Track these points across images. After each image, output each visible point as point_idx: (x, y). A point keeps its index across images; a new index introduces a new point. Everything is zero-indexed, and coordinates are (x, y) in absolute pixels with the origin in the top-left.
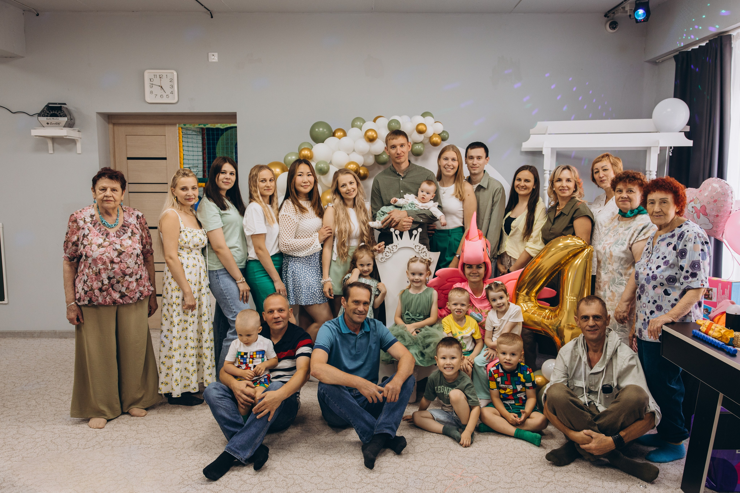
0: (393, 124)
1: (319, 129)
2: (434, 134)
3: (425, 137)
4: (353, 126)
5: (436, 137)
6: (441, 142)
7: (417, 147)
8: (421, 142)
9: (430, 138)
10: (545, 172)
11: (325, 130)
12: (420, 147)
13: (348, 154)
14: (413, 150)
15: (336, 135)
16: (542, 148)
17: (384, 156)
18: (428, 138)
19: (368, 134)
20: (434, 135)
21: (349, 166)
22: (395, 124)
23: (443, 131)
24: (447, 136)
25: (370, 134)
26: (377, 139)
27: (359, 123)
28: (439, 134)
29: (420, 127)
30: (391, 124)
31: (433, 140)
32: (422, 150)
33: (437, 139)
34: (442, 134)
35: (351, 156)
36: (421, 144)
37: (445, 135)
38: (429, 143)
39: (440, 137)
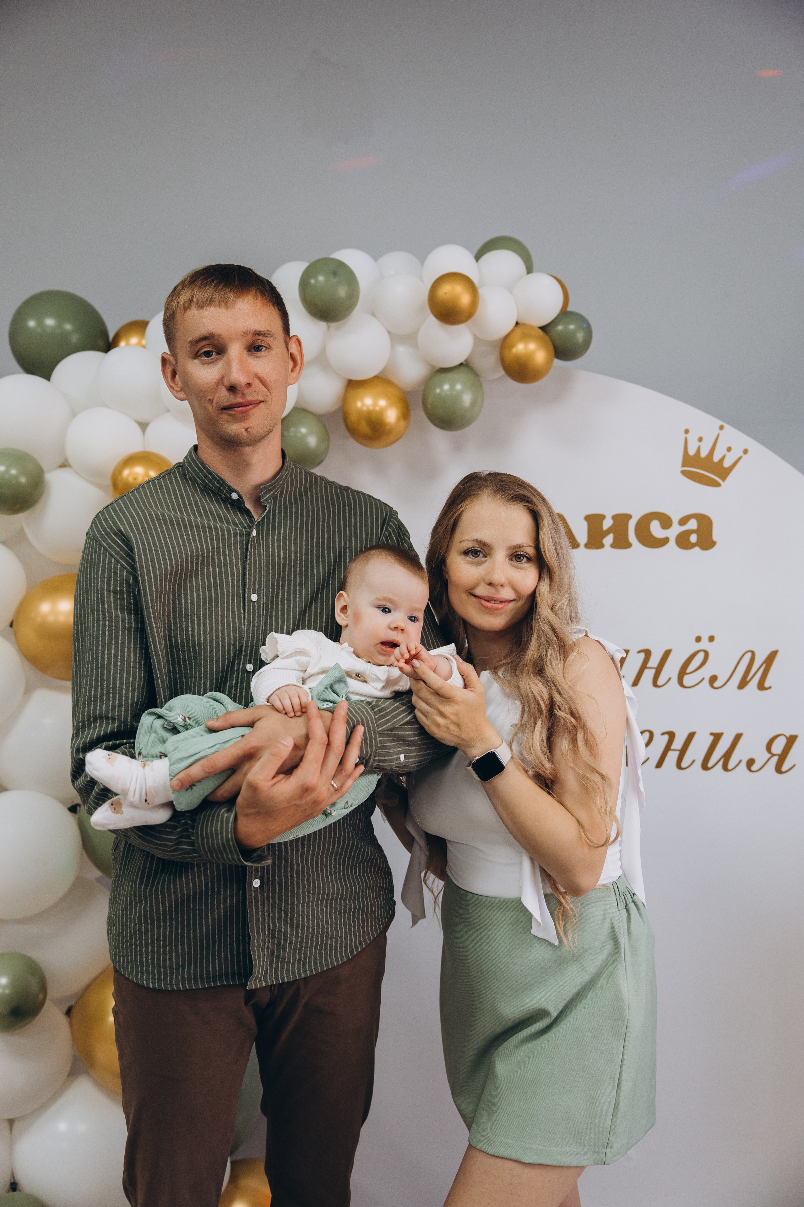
0: (321, 278)
1: (40, 322)
3: (477, 341)
5: (525, 337)
6: (549, 363)
7: (446, 387)
8: (465, 365)
9: (505, 342)
11: (66, 324)
12: (458, 387)
13: (143, 426)
14: (430, 400)
15: (122, 344)
17: (303, 430)
18: (492, 344)
20: (519, 332)
21: (126, 473)
22: (327, 275)
23: (564, 314)
24: (580, 336)
28: (543, 328)
29: (447, 290)
30: (313, 281)
31: (514, 350)
32: (467, 399)
33: (532, 346)
34: (560, 328)
35: (149, 429)
36: (462, 375)
37: (574, 332)
38: (502, 370)
39: (549, 340)
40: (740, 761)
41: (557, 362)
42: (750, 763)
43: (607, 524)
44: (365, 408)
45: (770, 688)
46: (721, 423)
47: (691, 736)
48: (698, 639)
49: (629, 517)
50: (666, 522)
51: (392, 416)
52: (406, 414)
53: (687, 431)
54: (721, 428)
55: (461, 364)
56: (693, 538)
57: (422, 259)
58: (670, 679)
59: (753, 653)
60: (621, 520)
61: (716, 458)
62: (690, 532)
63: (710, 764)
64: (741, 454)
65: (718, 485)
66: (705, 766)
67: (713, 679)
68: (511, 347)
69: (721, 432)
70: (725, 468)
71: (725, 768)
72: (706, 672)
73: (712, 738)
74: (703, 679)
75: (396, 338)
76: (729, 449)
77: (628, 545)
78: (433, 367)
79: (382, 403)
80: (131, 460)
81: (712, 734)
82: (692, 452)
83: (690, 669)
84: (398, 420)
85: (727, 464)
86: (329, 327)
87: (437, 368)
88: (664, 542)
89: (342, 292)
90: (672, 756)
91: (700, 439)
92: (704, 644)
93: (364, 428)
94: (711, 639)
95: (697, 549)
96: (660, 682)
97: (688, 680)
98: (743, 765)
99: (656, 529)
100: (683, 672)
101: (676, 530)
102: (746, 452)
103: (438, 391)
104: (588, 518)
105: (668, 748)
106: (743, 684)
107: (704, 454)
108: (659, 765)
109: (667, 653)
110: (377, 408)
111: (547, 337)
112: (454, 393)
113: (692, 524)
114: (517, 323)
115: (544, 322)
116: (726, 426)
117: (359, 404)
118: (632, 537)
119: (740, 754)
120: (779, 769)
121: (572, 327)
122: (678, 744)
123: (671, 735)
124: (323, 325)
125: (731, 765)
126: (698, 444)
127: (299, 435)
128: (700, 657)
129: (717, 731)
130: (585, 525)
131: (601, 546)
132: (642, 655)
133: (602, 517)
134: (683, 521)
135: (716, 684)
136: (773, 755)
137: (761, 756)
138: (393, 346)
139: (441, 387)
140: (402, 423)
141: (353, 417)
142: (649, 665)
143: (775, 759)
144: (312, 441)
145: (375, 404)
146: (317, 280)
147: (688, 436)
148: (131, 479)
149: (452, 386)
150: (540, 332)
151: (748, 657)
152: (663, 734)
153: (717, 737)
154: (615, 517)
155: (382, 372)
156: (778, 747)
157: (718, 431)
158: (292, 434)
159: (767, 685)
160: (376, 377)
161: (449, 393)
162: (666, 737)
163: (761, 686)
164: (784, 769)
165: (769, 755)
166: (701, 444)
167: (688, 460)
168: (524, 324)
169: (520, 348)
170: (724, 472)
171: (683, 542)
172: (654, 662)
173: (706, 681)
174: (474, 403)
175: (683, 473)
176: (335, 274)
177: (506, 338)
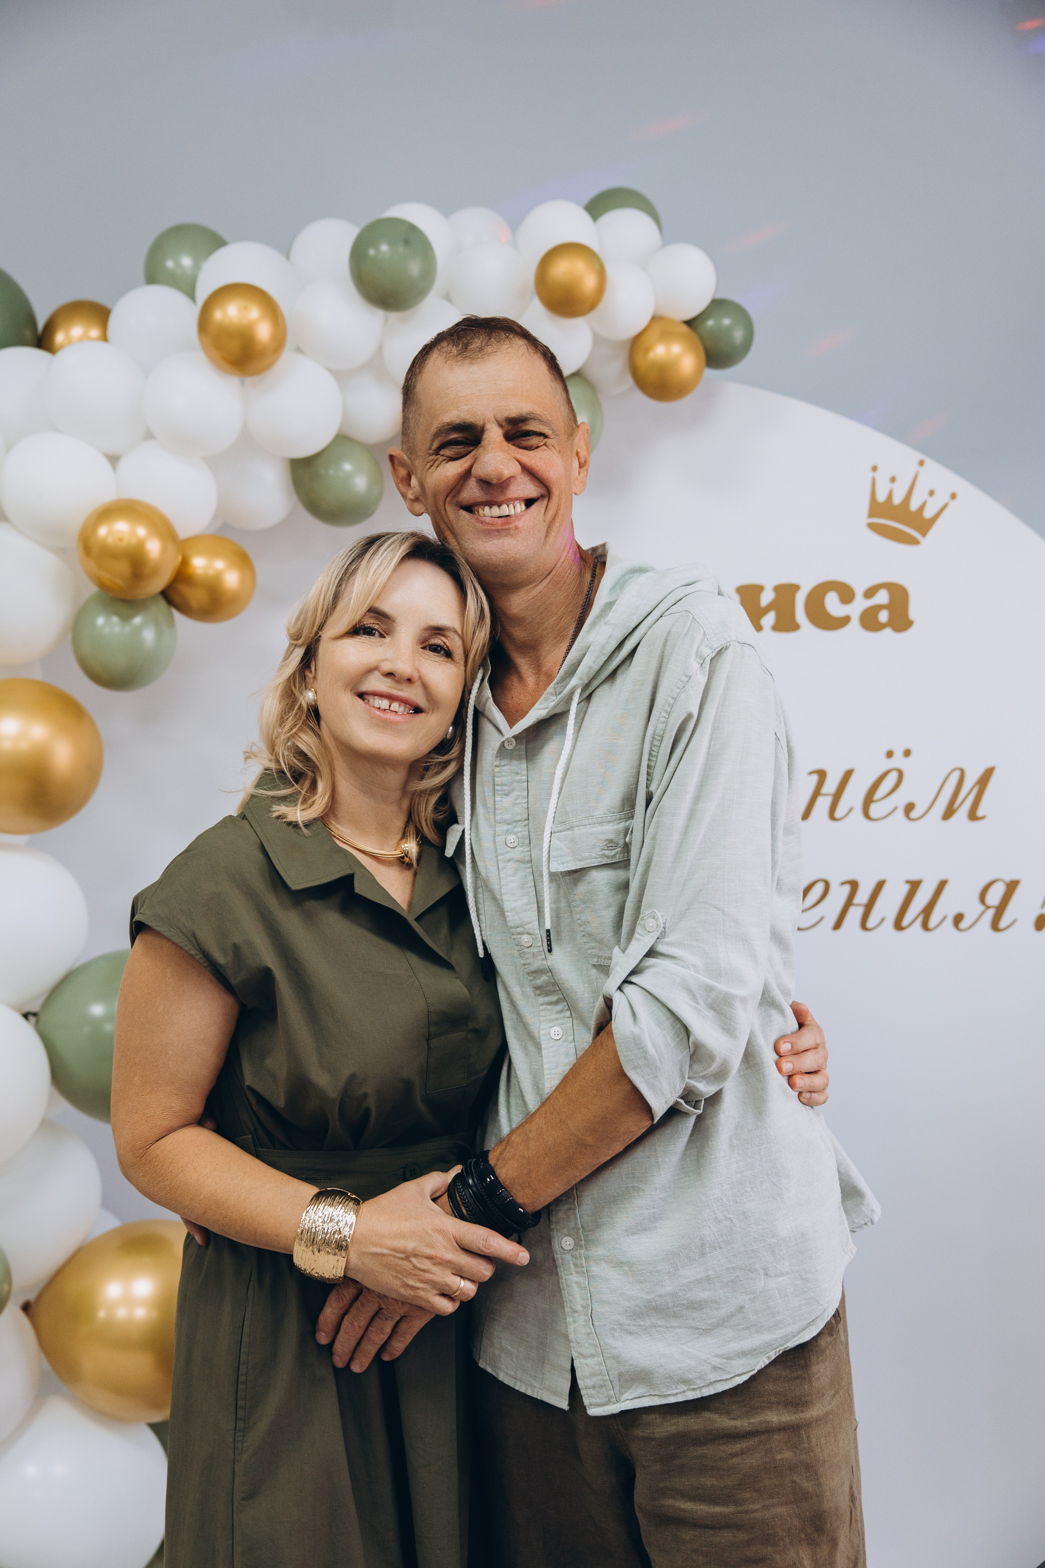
0: (384, 248)
2: (655, 319)
3: (598, 340)
4: (152, 278)
5: (666, 336)
6: (699, 373)
8: (577, 375)
9: (637, 344)
13: (114, 460)
15: (60, 338)
17: (347, 467)
18: (618, 345)
19: (218, 315)
20: (656, 329)
21: (103, 531)
22: (392, 243)
23: (717, 305)
24: (738, 335)
25: (233, 313)
26: (287, 357)
27: (187, 261)
28: (689, 323)
29: (562, 269)
30: (372, 252)
31: (651, 355)
33: (676, 349)
34: (710, 323)
35: (123, 464)
37: (729, 330)
38: (630, 381)
39: (697, 340)
40: (945, 918)
41: (709, 372)
42: (958, 919)
43: (767, 597)
45: (983, 817)
46: (919, 456)
47: (880, 885)
48: (890, 754)
49: (795, 588)
50: (846, 594)
53: (875, 469)
54: (921, 463)
55: (573, 373)
56: (883, 616)
57: (514, 221)
58: (851, 810)
59: (962, 772)
60: (786, 592)
61: (914, 506)
62: (878, 608)
63: (905, 923)
64: (947, 499)
65: (915, 542)
66: (898, 925)
67: (909, 808)
68: (647, 350)
69: (923, 470)
70: (927, 520)
71: (925, 926)
72: (900, 798)
73: (907, 887)
74: (896, 808)
76: (931, 493)
77: (795, 627)
80: (108, 513)
81: (908, 882)
82: (881, 497)
83: (879, 794)
85: (928, 514)
86: (386, 320)
88: (844, 621)
89: (414, 269)
90: (855, 914)
91: (893, 480)
92: (898, 761)
94: (907, 753)
95: (888, 631)
96: (838, 813)
97: (875, 810)
98: (949, 922)
99: (833, 604)
100: (869, 800)
101: (860, 604)
102: (953, 496)
104: (741, 590)
105: (849, 903)
106: (949, 813)
107: (897, 500)
108: (837, 926)
109: (848, 774)
111: (695, 336)
113: (882, 597)
114: (654, 316)
115: (690, 314)
116: (929, 462)
118: (800, 615)
119: (945, 908)
120: (995, 926)
121: (727, 322)
122: (862, 897)
123: (854, 886)
124: (379, 314)
125: (932, 923)
127: (341, 474)
128: (892, 778)
129: (914, 877)
131: (762, 626)
132: (815, 778)
133: (760, 589)
134: (870, 593)
135: (914, 814)
136: (988, 907)
137: (972, 909)
142: (824, 790)
143: (991, 913)
144: (361, 483)
146: (376, 248)
147: (877, 475)
148: (110, 540)
150: (685, 329)
151: (955, 777)
152: (843, 883)
153: (915, 886)
154: (778, 589)
156: (994, 897)
157: (915, 467)
158: (332, 472)
159: (980, 813)
162: (847, 889)
163: (973, 815)
164: (1002, 924)
165: (982, 908)
166: (894, 485)
167: (877, 508)
168: (661, 318)
169: (660, 351)
170: (924, 526)
171: (870, 621)
172: (830, 786)
173: (900, 812)
175: (871, 526)
176: (407, 242)
177: (637, 340)
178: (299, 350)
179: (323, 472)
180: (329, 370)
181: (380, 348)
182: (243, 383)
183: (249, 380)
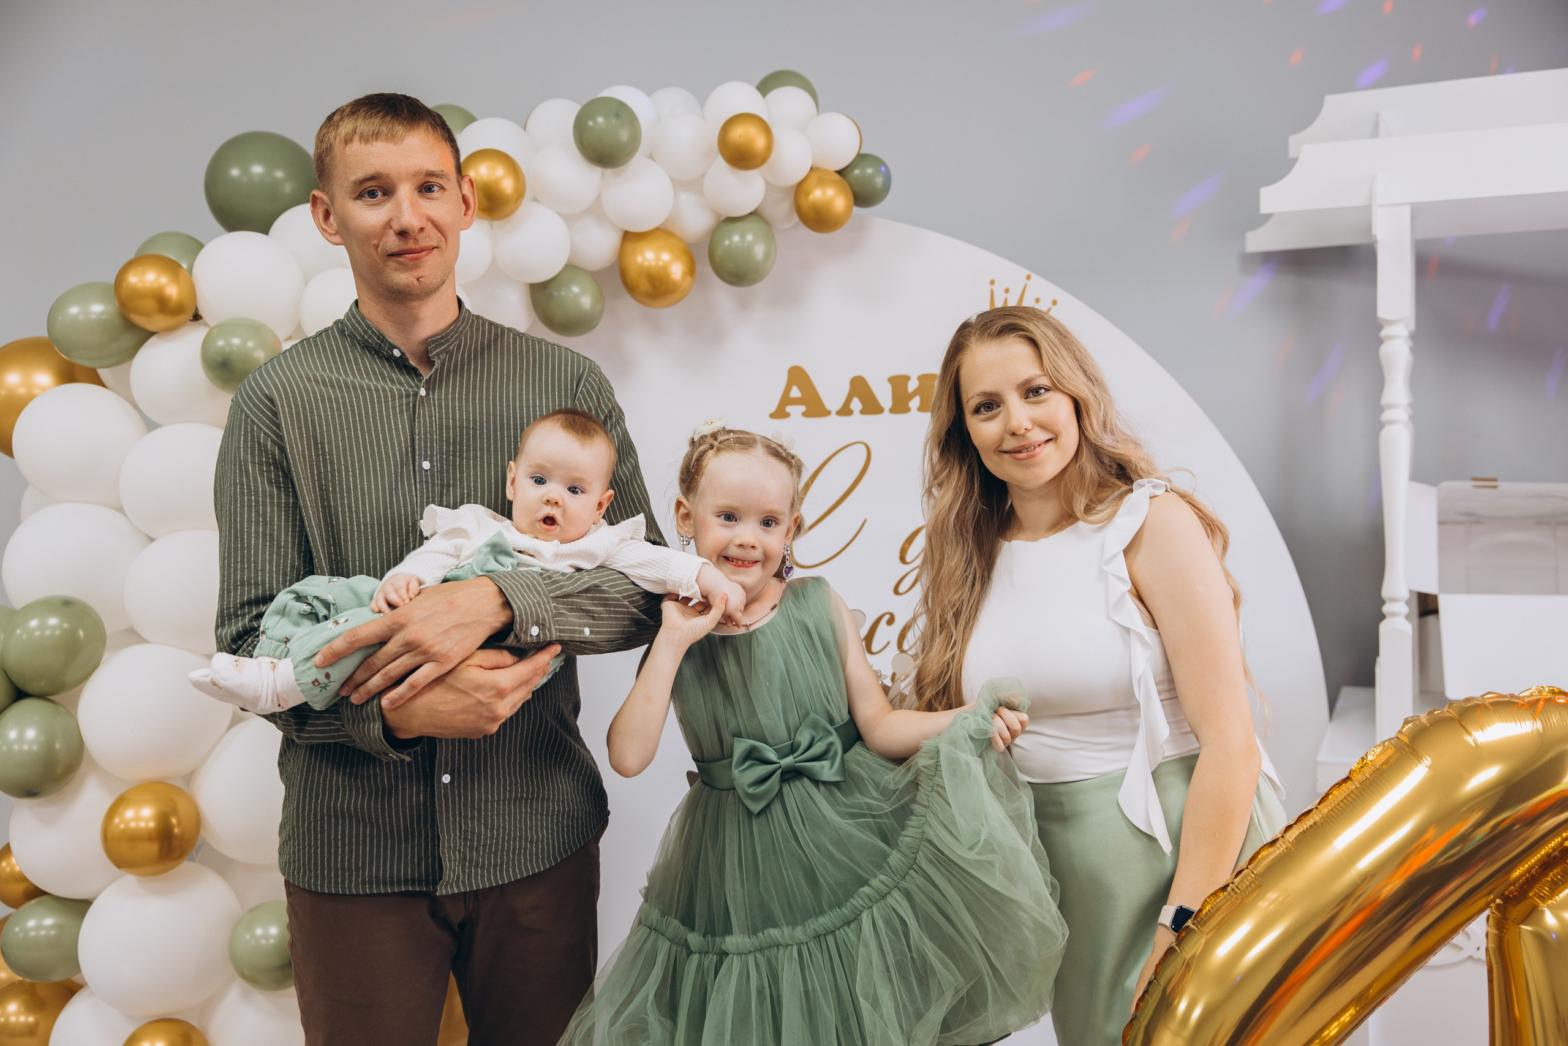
0: (600, 120)
1: (246, 170)
3: (768, 187)
5: (822, 182)
6: (849, 210)
7: (736, 238)
8: (754, 214)
9: (799, 189)
10: (1384, 333)
11: (279, 174)
12: (749, 238)
14: (719, 253)
16: (1367, 211)
17: (575, 289)
18: (784, 187)
20: (815, 177)
22: (606, 117)
23: (861, 158)
24: (879, 181)
25: (481, 172)
26: (525, 204)
28: (840, 172)
29: (739, 133)
30: (590, 124)
31: (811, 197)
32: (759, 251)
33: (830, 192)
34: (856, 172)
36: (753, 225)
37: (872, 177)
38: (797, 219)
39: (846, 185)
41: (857, 210)
43: (912, 385)
44: (646, 264)
46: (1028, 272)
51: (677, 271)
52: (691, 270)
53: (992, 282)
54: (1028, 277)
55: (751, 213)
57: (702, 97)
60: (927, 381)
64: (1051, 305)
68: (808, 194)
69: (1029, 283)
75: (679, 185)
76: (1039, 301)
78: (718, 215)
79: (666, 257)
82: (998, 304)
84: (684, 276)
86: (603, 176)
87: (722, 218)
89: (624, 134)
91: (1007, 291)
93: (644, 285)
102: (1055, 303)
103: (727, 243)
104: (893, 380)
107: (1011, 304)
110: (661, 263)
111: (845, 182)
112: (746, 244)
114: (812, 168)
115: (840, 166)
116: (1034, 276)
117: (639, 259)
121: (870, 171)
124: (598, 171)
126: (1004, 295)
127: (570, 295)
130: (888, 388)
131: (907, 410)
133: (907, 378)
138: (675, 194)
139: (730, 238)
140: (689, 279)
141: (632, 273)
144: (586, 302)
145: (658, 258)
146: (595, 121)
147: (995, 287)
149: (743, 237)
150: (837, 177)
154: (921, 378)
155: (662, 224)
157: (1025, 281)
158: (563, 294)
160: (657, 229)
161: (739, 245)
166: (1009, 296)
168: (818, 169)
169: (817, 195)
174: (767, 256)
176: (617, 115)
177: (800, 184)
178: (535, 199)
179: (556, 294)
180: (559, 214)
181: (599, 197)
182: (491, 227)
183: (496, 223)
